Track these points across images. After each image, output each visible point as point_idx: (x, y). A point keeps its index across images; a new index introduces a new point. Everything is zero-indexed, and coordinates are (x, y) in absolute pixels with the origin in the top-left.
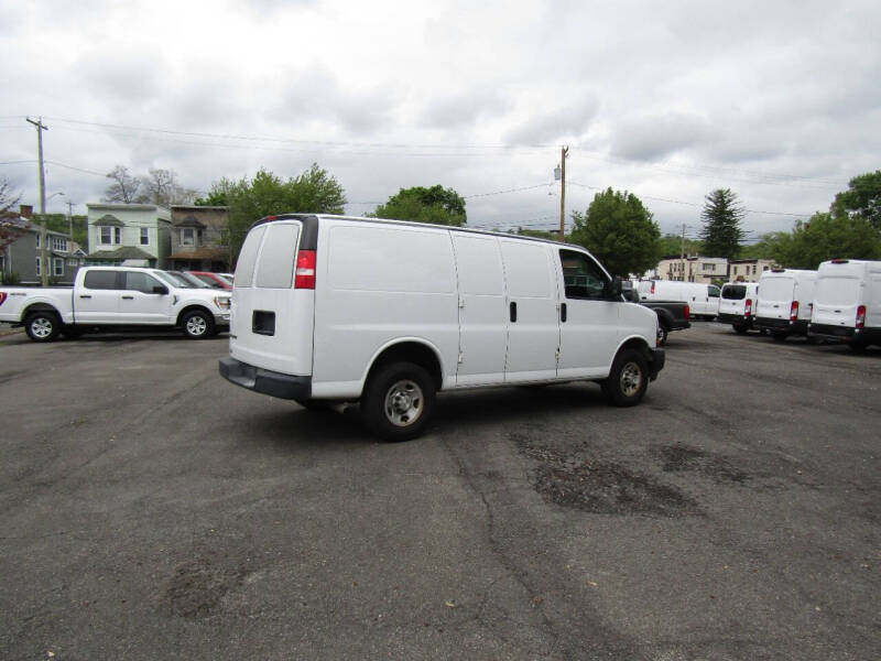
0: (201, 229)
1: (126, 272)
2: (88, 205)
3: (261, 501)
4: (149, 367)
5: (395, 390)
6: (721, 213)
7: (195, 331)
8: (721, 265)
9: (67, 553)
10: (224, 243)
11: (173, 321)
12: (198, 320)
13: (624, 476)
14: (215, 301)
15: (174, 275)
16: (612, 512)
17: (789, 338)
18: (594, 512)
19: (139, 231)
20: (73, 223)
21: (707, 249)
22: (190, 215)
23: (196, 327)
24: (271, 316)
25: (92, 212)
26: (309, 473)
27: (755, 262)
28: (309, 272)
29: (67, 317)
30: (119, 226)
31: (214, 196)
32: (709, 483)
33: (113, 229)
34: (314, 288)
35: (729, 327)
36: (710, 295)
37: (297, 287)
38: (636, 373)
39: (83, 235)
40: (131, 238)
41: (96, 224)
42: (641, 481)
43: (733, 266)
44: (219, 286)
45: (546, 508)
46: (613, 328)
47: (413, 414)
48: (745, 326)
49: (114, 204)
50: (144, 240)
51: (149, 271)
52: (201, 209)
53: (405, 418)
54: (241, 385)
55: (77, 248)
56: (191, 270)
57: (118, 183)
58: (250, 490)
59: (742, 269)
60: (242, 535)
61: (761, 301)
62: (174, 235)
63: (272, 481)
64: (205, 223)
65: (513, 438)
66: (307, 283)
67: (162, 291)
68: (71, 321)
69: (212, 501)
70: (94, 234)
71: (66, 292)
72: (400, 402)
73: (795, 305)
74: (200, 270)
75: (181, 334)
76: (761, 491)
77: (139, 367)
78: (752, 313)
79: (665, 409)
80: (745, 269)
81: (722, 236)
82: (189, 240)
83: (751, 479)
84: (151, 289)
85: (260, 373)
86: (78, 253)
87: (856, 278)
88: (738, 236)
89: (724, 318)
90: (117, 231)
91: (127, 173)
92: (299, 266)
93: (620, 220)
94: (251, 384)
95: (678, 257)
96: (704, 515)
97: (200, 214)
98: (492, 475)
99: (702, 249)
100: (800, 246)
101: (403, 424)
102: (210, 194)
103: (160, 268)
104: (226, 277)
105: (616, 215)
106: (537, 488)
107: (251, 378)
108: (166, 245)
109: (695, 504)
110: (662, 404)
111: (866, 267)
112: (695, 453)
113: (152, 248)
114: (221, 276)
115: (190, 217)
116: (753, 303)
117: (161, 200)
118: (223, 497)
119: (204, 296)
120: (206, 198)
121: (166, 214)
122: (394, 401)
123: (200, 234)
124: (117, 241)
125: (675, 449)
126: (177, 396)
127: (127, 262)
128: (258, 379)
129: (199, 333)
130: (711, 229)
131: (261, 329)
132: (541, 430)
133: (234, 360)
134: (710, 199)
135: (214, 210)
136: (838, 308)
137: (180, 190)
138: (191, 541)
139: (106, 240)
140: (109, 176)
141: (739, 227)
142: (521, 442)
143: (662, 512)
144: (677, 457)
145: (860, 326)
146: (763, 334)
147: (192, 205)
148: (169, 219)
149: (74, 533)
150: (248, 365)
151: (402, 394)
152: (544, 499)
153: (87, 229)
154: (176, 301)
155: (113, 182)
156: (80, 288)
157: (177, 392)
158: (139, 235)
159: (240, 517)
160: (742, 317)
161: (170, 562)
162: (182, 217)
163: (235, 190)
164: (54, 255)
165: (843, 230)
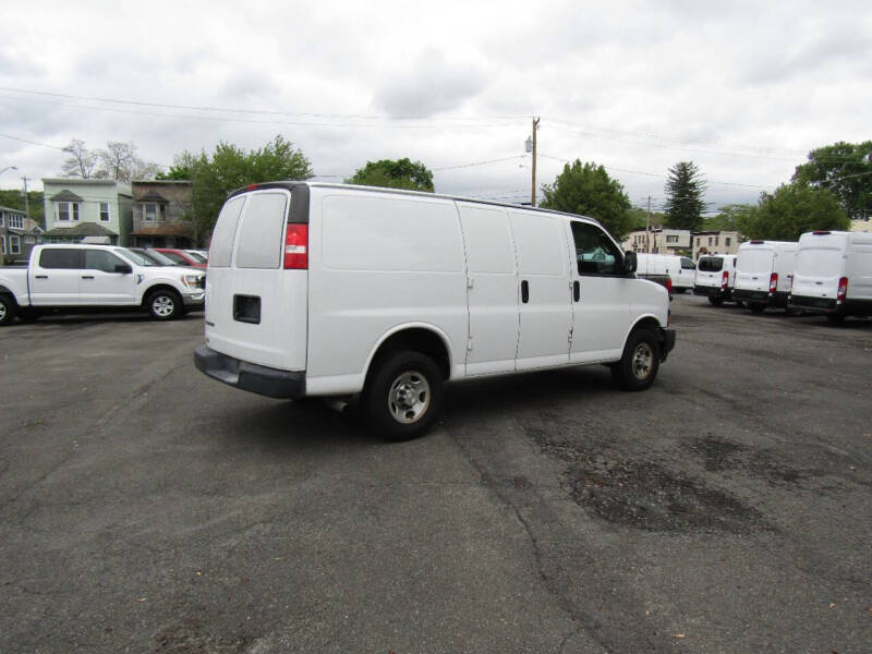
0: (163, 204)
1: (86, 250)
2: (43, 180)
3: (256, 527)
4: (113, 353)
5: (399, 383)
6: (683, 185)
7: (162, 312)
8: (684, 237)
9: (13, 616)
10: (188, 218)
11: (138, 301)
12: (165, 300)
13: (667, 480)
14: (183, 280)
15: (137, 252)
16: (669, 528)
17: (767, 310)
18: (650, 530)
19: (99, 206)
20: (29, 198)
21: (670, 221)
22: (153, 189)
23: (163, 308)
24: (256, 301)
25: (48, 187)
26: (308, 485)
27: (718, 233)
28: (300, 250)
29: (22, 299)
30: (77, 202)
31: (176, 170)
32: (761, 484)
33: (71, 205)
34: (307, 268)
35: (705, 299)
36: (683, 267)
37: (286, 267)
38: (647, 354)
39: (40, 211)
40: (90, 214)
41: (52, 200)
42: (687, 485)
43: (695, 238)
44: (186, 263)
45: (592, 525)
46: (626, 307)
47: (419, 409)
48: (721, 298)
49: (71, 178)
50: (104, 216)
51: (111, 249)
52: (161, 183)
53: (411, 414)
54: (222, 381)
55: (34, 225)
56: (155, 246)
57: (76, 158)
58: (240, 512)
59: (704, 241)
60: (237, 579)
61: (739, 273)
62: (136, 211)
63: (266, 499)
64: (168, 198)
65: (530, 432)
66: (298, 262)
67: (125, 269)
68: (27, 304)
69: (193, 529)
70: (51, 211)
71: (21, 272)
72: (405, 397)
73: (774, 277)
74: (165, 247)
75: (146, 315)
76: (822, 494)
77: (103, 354)
78: (730, 285)
79: (679, 393)
80: (707, 241)
81: (685, 208)
82: (152, 215)
83: (805, 478)
84: (113, 268)
85: (243, 367)
86: (35, 230)
87: (838, 249)
88: (700, 208)
89: (700, 290)
90: (75, 207)
91: (85, 147)
92: (288, 242)
93: (589, 192)
94: (234, 379)
95: (644, 229)
96: (774, 529)
97: (162, 188)
98: (519, 482)
99: (666, 221)
100: (765, 218)
101: (408, 421)
102: (172, 169)
103: (122, 246)
104: (192, 254)
105: (585, 187)
106: (575, 498)
107: (233, 372)
108: (127, 221)
109: (760, 515)
110: (675, 388)
111: (848, 238)
112: (731, 447)
113: (114, 225)
114: (187, 253)
115: (150, 192)
116: (731, 275)
117: (120, 175)
118: (209, 523)
119: (172, 274)
120: (167, 172)
121: (127, 189)
122: (398, 395)
123: (162, 209)
124: (76, 217)
125: (708, 441)
126: (146, 388)
127: (87, 239)
128: (242, 374)
129: (166, 314)
130: (675, 202)
131: (245, 316)
132: (557, 422)
133: (211, 350)
134: (673, 172)
135: (178, 184)
136: (818, 279)
137: (141, 164)
138: (173, 591)
139: (64, 216)
140: (65, 150)
141: (700, 199)
142: (539, 437)
143: (725, 526)
144: (716, 452)
145: (842, 297)
146: (740, 306)
147: (153, 179)
148: (130, 194)
149: (23, 583)
150: (230, 358)
151: (407, 388)
152: (589, 513)
153: (43, 205)
154: (140, 281)
155: (70, 156)
156: (34, 267)
157: (145, 383)
158: (99, 212)
159: (231, 552)
160: (719, 289)
161: (149, 625)
162: (144, 192)
163: (197, 165)
164: (9, 233)
165: (808, 201)
